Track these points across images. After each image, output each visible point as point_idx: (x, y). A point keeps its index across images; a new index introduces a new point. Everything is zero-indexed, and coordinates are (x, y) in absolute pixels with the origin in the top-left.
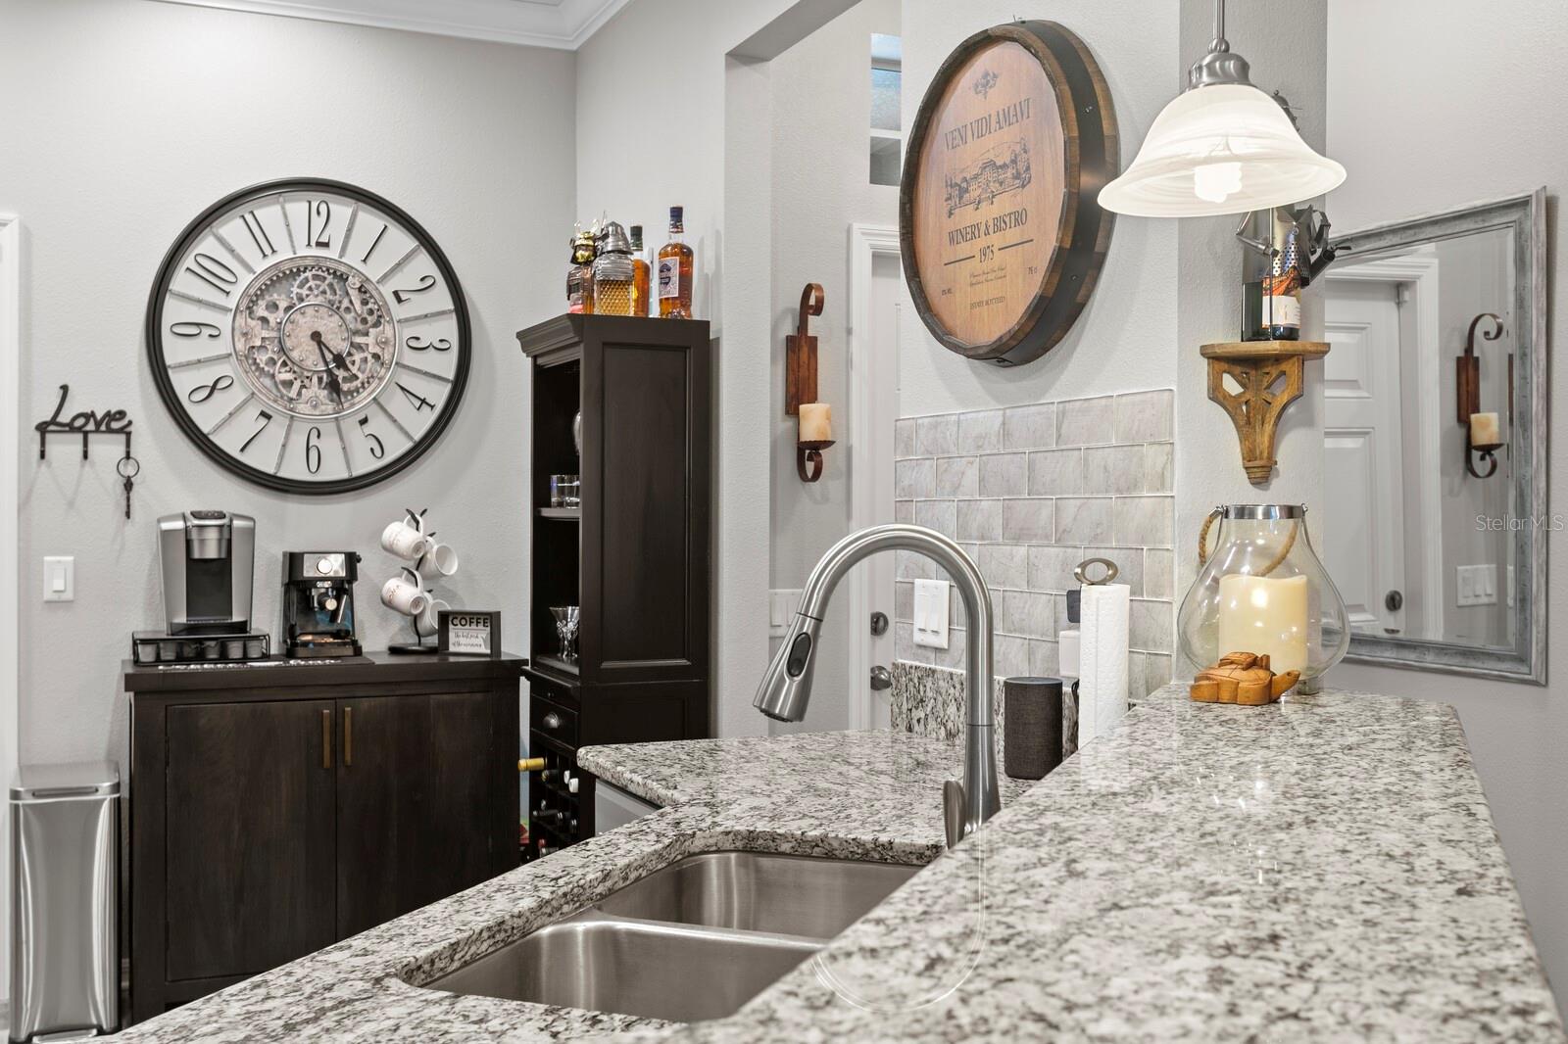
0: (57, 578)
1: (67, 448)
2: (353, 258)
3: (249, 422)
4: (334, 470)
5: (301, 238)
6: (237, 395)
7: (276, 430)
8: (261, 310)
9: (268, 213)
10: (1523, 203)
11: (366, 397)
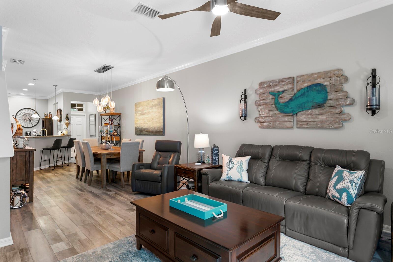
2: (31, 113)
3: (23, 123)
4: (29, 126)
5: (27, 112)
6: (22, 122)
7: (25, 124)
8: (24, 116)
9: (24, 110)
10: (94, 114)
11: (32, 122)
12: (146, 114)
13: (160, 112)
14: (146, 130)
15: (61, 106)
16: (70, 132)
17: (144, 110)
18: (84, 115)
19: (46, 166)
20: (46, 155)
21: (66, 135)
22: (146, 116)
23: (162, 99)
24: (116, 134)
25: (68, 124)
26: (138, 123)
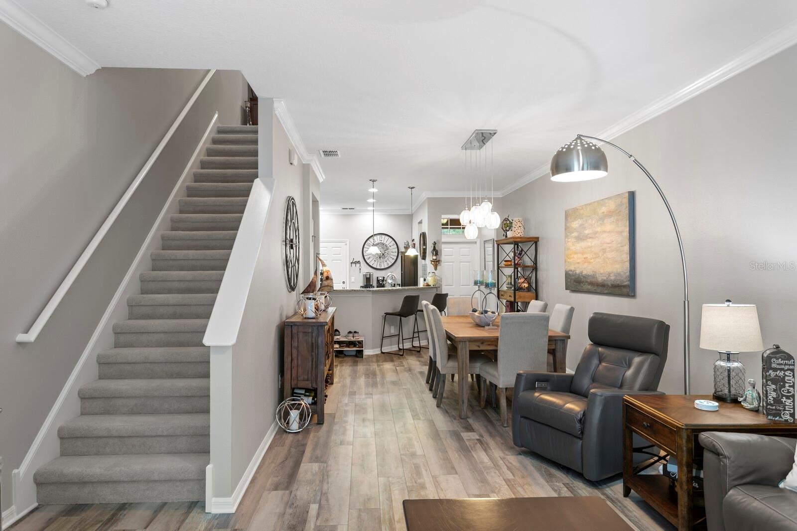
0: (353, 280)
1: (354, 265)
2: (385, 242)
3: (373, 262)
4: (383, 267)
5: (379, 240)
6: (372, 259)
7: (376, 263)
9: (375, 238)
10: (491, 240)
11: (386, 258)
12: (590, 238)
13: (622, 232)
14: (589, 281)
15: (425, 228)
16: (441, 280)
17: (585, 228)
18: (476, 242)
19: (393, 346)
20: (392, 325)
21: (432, 286)
22: (589, 243)
23: (627, 195)
24: (526, 285)
25: (436, 263)
26: (571, 260)
